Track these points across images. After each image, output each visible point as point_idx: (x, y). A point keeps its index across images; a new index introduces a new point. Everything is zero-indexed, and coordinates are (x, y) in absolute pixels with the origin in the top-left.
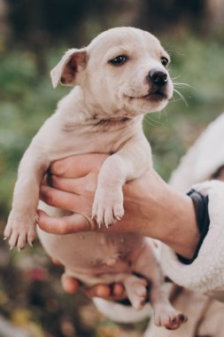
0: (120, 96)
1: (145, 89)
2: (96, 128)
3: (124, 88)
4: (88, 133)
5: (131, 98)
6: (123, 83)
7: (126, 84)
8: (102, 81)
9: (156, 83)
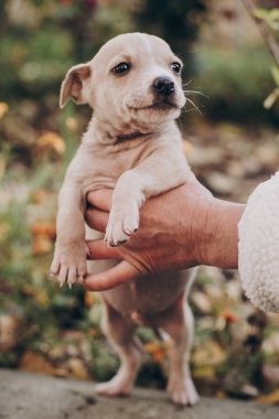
0: (125, 108)
1: (149, 99)
2: (116, 148)
3: (128, 99)
4: (111, 153)
5: (136, 110)
6: (127, 92)
7: (129, 95)
8: (105, 94)
9: (161, 93)
